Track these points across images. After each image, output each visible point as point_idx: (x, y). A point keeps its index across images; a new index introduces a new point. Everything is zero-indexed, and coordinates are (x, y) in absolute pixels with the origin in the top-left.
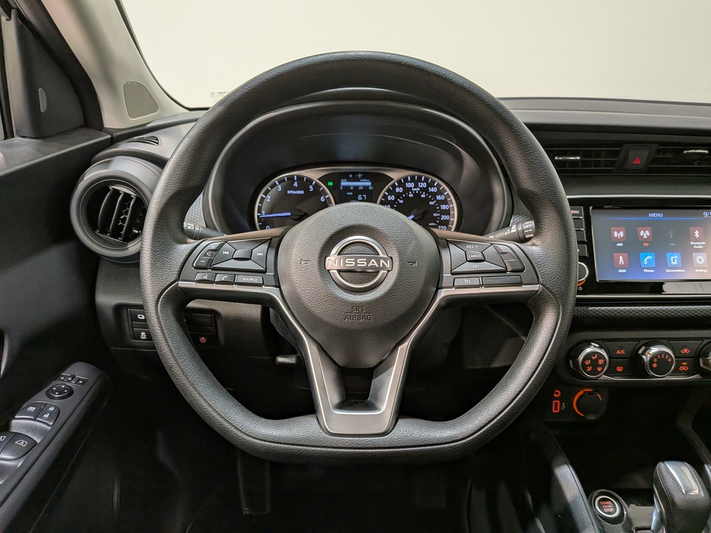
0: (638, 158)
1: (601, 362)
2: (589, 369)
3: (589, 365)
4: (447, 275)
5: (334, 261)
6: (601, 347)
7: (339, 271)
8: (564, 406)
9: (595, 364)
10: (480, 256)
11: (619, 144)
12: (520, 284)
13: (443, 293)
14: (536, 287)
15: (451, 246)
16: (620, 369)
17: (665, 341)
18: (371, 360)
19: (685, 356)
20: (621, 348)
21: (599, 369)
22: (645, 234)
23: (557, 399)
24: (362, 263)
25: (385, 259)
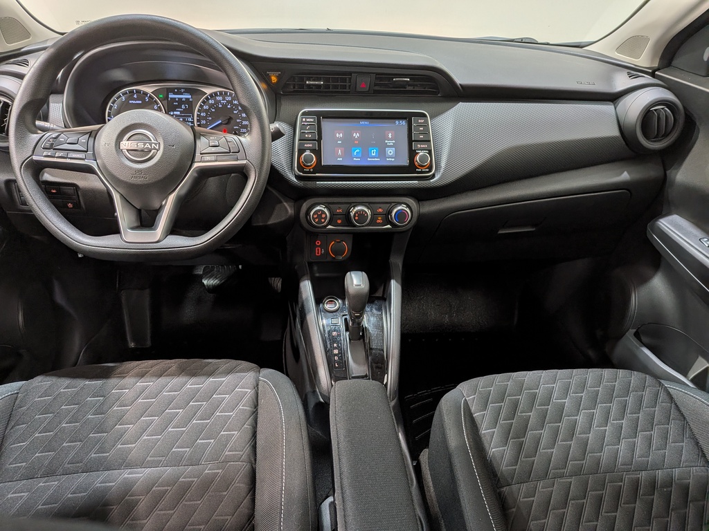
0: (364, 83)
1: (324, 216)
2: (317, 220)
3: (316, 218)
4: (198, 154)
5: (125, 145)
6: (326, 207)
7: (128, 150)
8: (323, 251)
9: (320, 217)
10: (217, 144)
11: (350, 73)
12: (237, 160)
13: (196, 165)
14: (244, 162)
15: (202, 138)
16: (339, 222)
17: (367, 204)
18: (157, 206)
19: (380, 214)
20: (340, 208)
21: (323, 220)
22: (356, 135)
23: (318, 246)
24: (141, 146)
25: (156, 144)
